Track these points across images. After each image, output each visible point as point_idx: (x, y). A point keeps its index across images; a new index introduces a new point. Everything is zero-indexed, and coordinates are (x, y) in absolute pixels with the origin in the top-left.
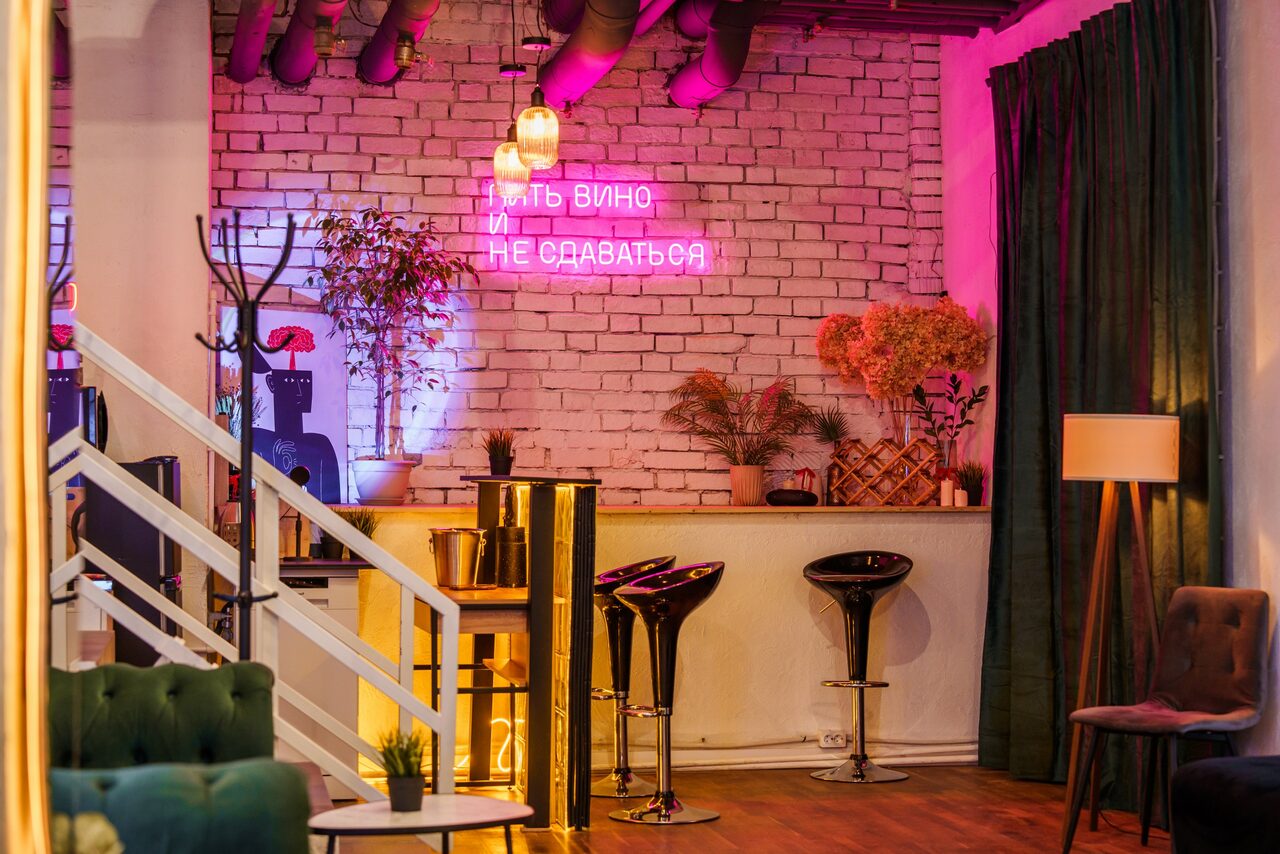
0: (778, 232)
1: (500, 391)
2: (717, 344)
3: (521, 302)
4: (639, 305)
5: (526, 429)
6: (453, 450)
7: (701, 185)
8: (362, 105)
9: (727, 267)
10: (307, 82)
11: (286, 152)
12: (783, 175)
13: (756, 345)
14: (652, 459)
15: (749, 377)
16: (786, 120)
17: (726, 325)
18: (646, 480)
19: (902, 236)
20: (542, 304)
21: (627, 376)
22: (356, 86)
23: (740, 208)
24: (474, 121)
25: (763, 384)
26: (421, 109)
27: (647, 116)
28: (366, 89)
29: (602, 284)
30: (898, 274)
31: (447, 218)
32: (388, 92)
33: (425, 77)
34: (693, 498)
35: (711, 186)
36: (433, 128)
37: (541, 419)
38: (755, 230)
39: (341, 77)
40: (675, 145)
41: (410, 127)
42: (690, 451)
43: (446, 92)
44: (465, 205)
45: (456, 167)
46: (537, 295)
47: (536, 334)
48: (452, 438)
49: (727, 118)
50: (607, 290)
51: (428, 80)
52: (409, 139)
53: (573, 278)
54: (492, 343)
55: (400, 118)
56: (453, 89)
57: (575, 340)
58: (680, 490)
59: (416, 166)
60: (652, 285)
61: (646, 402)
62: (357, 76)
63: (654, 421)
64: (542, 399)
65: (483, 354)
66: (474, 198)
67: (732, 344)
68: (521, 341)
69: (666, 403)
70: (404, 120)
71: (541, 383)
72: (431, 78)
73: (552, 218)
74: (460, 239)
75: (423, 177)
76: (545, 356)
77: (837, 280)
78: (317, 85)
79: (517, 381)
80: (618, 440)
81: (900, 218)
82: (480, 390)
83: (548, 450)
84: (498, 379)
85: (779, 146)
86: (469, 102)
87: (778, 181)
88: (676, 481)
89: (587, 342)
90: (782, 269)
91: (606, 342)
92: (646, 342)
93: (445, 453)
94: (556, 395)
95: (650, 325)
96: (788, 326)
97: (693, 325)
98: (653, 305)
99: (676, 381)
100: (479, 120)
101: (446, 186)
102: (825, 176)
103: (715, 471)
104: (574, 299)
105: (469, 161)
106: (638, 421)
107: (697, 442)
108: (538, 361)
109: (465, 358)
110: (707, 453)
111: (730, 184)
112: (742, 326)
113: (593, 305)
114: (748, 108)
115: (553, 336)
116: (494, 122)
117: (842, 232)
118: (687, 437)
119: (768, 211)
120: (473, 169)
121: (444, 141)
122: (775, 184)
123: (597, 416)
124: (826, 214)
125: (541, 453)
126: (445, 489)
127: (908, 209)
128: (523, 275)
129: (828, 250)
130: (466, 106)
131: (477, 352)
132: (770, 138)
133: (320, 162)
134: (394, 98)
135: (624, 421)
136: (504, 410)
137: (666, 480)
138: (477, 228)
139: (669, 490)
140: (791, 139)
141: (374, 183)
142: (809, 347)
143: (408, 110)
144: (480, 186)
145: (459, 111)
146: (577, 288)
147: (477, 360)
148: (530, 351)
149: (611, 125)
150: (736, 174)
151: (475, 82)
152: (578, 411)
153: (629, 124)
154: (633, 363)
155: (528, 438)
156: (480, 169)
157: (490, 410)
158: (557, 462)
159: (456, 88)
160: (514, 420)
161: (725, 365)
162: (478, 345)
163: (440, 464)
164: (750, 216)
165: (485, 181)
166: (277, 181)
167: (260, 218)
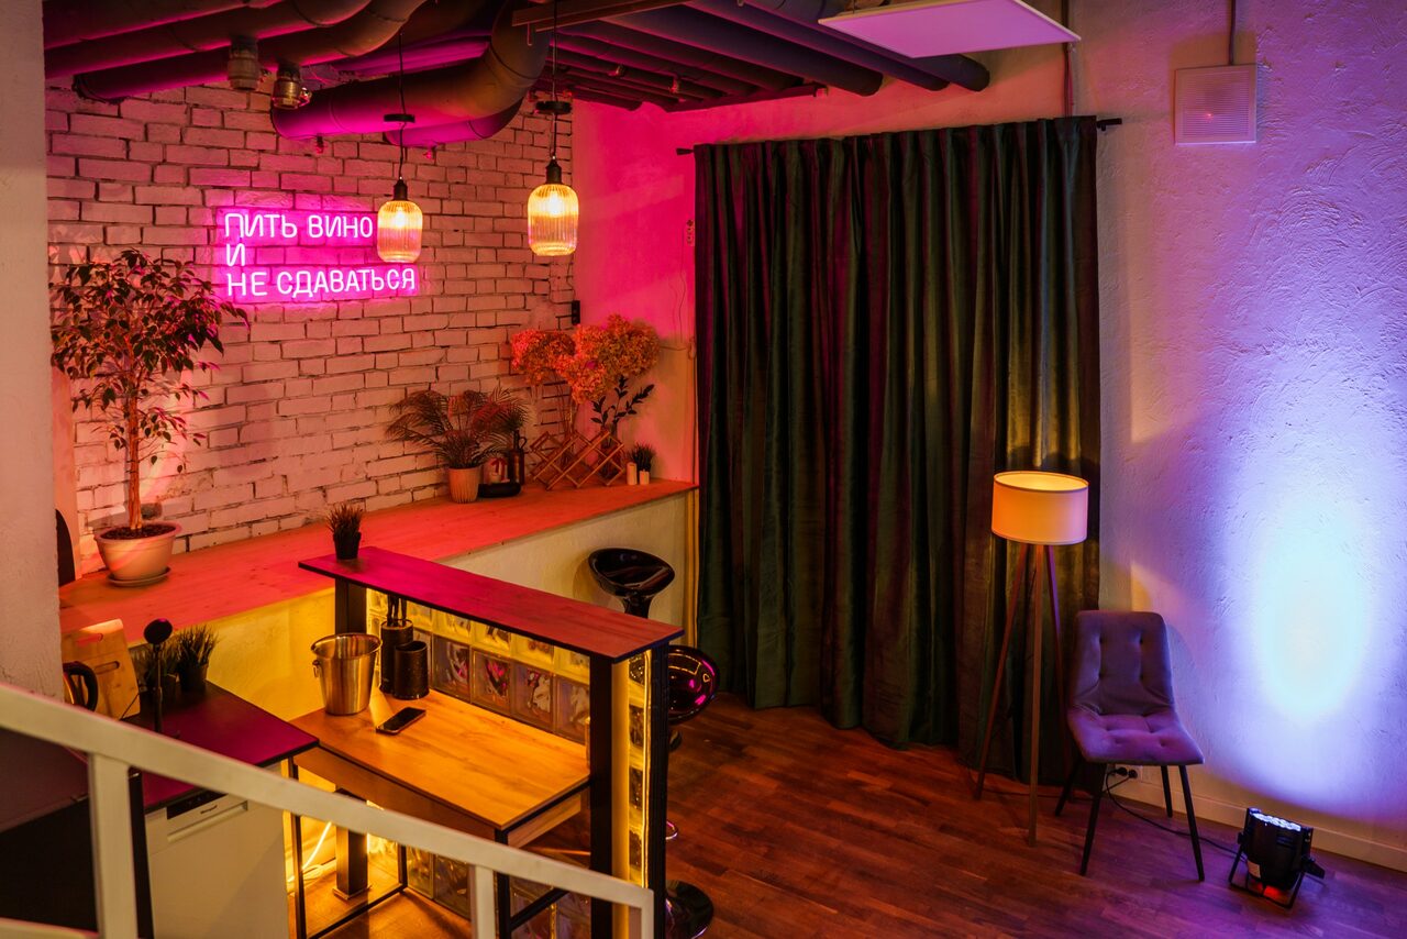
0: (467, 256)
1: (239, 427)
2: (422, 358)
3: (258, 332)
4: (361, 328)
5: (264, 460)
6: (192, 495)
8: (80, 123)
9: (429, 289)
12: (470, 207)
13: (453, 355)
14: (375, 470)
15: (449, 386)
16: (471, 161)
17: (429, 339)
18: (370, 488)
20: (276, 333)
21: (352, 396)
22: (72, 100)
23: (438, 236)
24: (207, 148)
25: (457, 390)
26: (150, 132)
27: (366, 150)
28: (83, 104)
29: (330, 311)
30: (542, 288)
31: (181, 250)
32: (113, 110)
33: (155, 97)
34: (407, 497)
36: (164, 153)
37: (278, 448)
38: (450, 255)
41: (138, 150)
42: (404, 455)
43: (178, 115)
44: (200, 236)
45: (191, 195)
46: (273, 325)
47: (271, 364)
48: (190, 482)
50: (334, 316)
51: (156, 102)
52: (138, 164)
53: (304, 306)
54: (229, 378)
55: (127, 141)
56: (186, 113)
57: (307, 367)
58: (396, 493)
59: (144, 193)
60: (375, 307)
61: (361, 418)
62: (73, 86)
63: (377, 434)
64: (279, 428)
65: (221, 390)
66: (209, 228)
67: (435, 355)
68: (258, 373)
69: (387, 417)
70: (131, 144)
71: (278, 412)
72: (162, 99)
73: (285, 247)
74: (194, 270)
75: (154, 206)
76: (280, 385)
77: (506, 295)
79: (255, 413)
80: (346, 456)
82: (220, 428)
83: (285, 476)
84: (236, 415)
85: (465, 183)
86: (201, 127)
87: (465, 213)
88: (393, 484)
89: (314, 367)
90: (467, 288)
91: (335, 365)
92: (368, 361)
93: (186, 500)
94: (291, 423)
95: (371, 346)
96: (476, 337)
97: (403, 342)
98: (371, 327)
99: (395, 396)
100: (213, 147)
101: (180, 216)
102: (496, 209)
103: (425, 470)
104: (305, 326)
105: (203, 188)
106: (361, 436)
107: (409, 447)
108: (274, 391)
109: (203, 396)
110: (417, 455)
111: (431, 214)
112: (442, 339)
115: (286, 364)
116: (228, 149)
118: (401, 444)
119: (457, 239)
120: (207, 198)
121: (177, 168)
122: (463, 215)
123: (328, 437)
124: (497, 240)
125: (280, 481)
126: (187, 537)
128: (259, 306)
129: (499, 270)
130: (199, 131)
131: (215, 389)
132: (457, 175)
134: (119, 116)
135: (351, 437)
136: (243, 445)
138: (212, 259)
139: (388, 494)
140: (474, 177)
141: (97, 212)
142: (489, 353)
143: (136, 132)
144: (215, 216)
145: (193, 136)
146: (309, 316)
147: (215, 397)
148: (266, 382)
149: (337, 158)
150: (434, 205)
151: (209, 107)
152: (311, 435)
153: (351, 159)
154: (357, 381)
155: (267, 469)
156: (214, 198)
157: (229, 447)
158: (293, 487)
159: (190, 111)
160: (253, 453)
161: (429, 375)
162: (216, 381)
163: (181, 511)
164: (445, 242)
165: (219, 210)
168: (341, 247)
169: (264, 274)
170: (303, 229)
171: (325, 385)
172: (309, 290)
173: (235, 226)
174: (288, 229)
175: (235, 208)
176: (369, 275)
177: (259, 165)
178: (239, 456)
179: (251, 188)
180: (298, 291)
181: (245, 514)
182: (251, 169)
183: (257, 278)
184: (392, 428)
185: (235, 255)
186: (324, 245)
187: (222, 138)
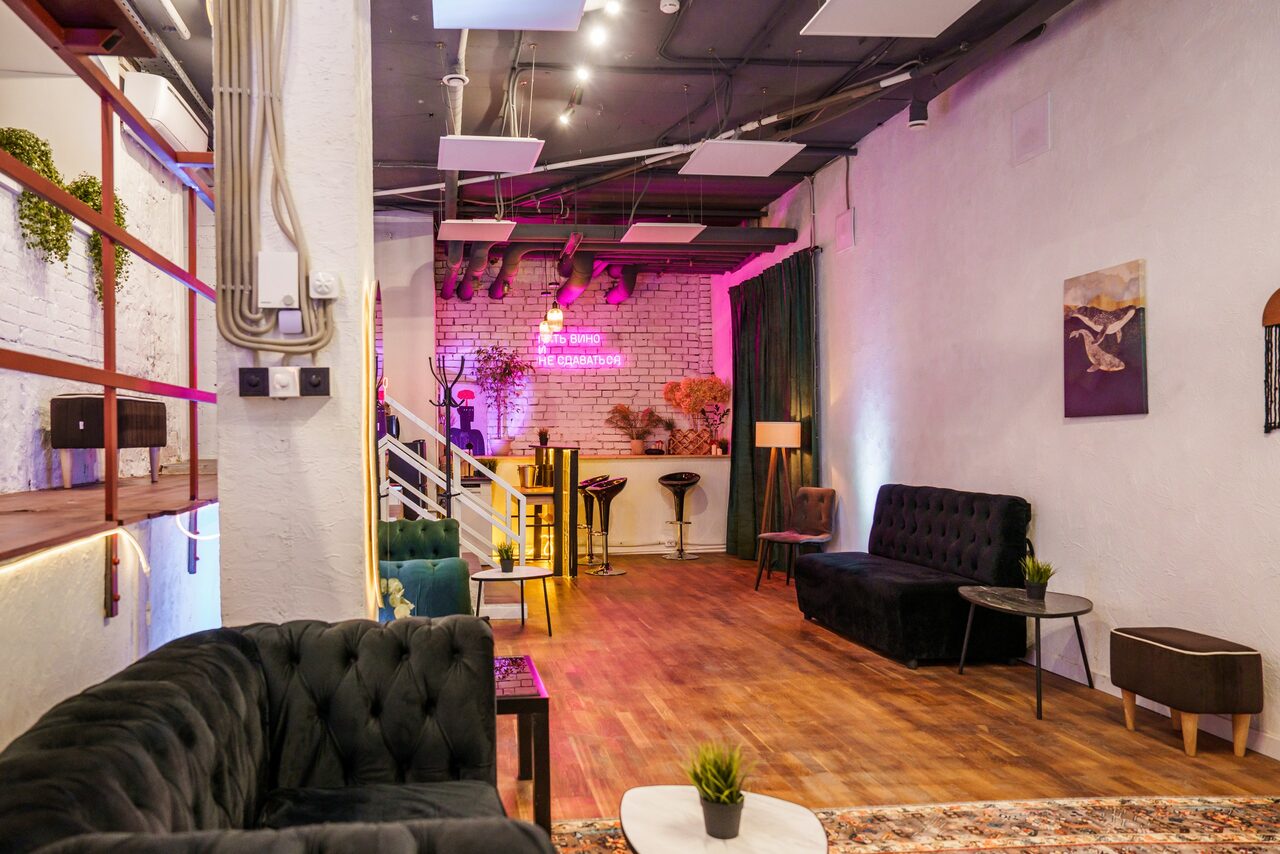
0: (649, 350)
1: (544, 412)
2: (625, 394)
3: (551, 379)
4: (596, 380)
5: (553, 427)
6: (526, 435)
7: (619, 333)
8: (491, 307)
9: (629, 365)
10: (470, 298)
11: (463, 325)
12: (651, 329)
13: (641, 394)
14: (601, 438)
15: (638, 406)
16: (651, 308)
17: (629, 386)
18: (599, 445)
19: (697, 351)
20: (559, 380)
21: (591, 406)
22: (488, 300)
23: (634, 342)
24: (532, 312)
25: (643, 409)
26: (512, 307)
27: (598, 308)
28: (492, 301)
29: (582, 372)
30: (695, 366)
31: (523, 348)
32: (500, 301)
33: (513, 296)
34: (617, 452)
35: (623, 334)
36: (517, 315)
37: (559, 423)
38: (639, 350)
39: (482, 296)
40: (609, 318)
41: (508, 314)
42: (616, 434)
43: (522, 300)
44: (530, 343)
45: (527, 329)
46: (557, 377)
47: (557, 391)
48: (525, 430)
49: (628, 308)
50: (583, 374)
52: (508, 319)
53: (571, 370)
54: (540, 394)
55: (505, 311)
57: (572, 393)
58: (612, 449)
59: (512, 329)
60: (600, 372)
61: (599, 416)
62: (489, 295)
63: (602, 423)
65: (537, 399)
66: (533, 340)
67: (631, 393)
68: (551, 394)
69: (607, 416)
70: (507, 312)
71: (559, 409)
72: (515, 296)
73: (562, 347)
74: (528, 356)
75: (514, 333)
76: (560, 399)
77: (671, 369)
78: (474, 300)
79: (550, 408)
80: (588, 431)
81: (696, 344)
82: (536, 412)
84: (543, 408)
85: (649, 318)
86: (531, 305)
87: (649, 331)
88: (611, 445)
89: (576, 394)
90: (651, 365)
91: (583, 393)
92: (599, 393)
94: (565, 414)
95: (600, 387)
96: (653, 387)
97: (616, 387)
98: (601, 380)
99: (610, 408)
100: (534, 312)
101: (523, 336)
102: (667, 329)
103: (625, 442)
104: (571, 378)
105: (531, 326)
106: (596, 423)
107: (618, 431)
108: (558, 401)
109: (530, 401)
110: (621, 435)
111: (630, 333)
112: (635, 386)
113: (579, 379)
114: (636, 304)
115: (563, 391)
116: (540, 312)
117: (673, 350)
118: (614, 429)
119: (644, 343)
120: (532, 330)
121: (522, 319)
122: (647, 333)
123: (580, 421)
124: (667, 344)
125: (559, 436)
126: (523, 450)
127: (699, 341)
128: (552, 369)
129: (668, 357)
130: (529, 306)
131: (535, 398)
132: (645, 315)
133: (476, 328)
135: (590, 423)
136: (545, 420)
137: (606, 445)
138: (534, 352)
139: (608, 449)
140: (653, 315)
141: (496, 336)
142: (660, 394)
143: (508, 308)
144: (535, 336)
145: (527, 308)
146: (572, 373)
147: (535, 401)
148: (555, 397)
149: (584, 312)
150: (632, 329)
151: (533, 298)
153: (591, 311)
154: (594, 401)
155: (555, 430)
156: (535, 329)
159: (526, 299)
161: (629, 402)
162: (535, 395)
165: (536, 334)
166: (460, 336)
167: (454, 350)
168: (585, 347)
170: (568, 341)
172: (571, 364)
174: (562, 340)
176: (598, 358)
180: (566, 363)
183: (551, 358)
184: (608, 421)
185: (542, 350)
186: (579, 346)
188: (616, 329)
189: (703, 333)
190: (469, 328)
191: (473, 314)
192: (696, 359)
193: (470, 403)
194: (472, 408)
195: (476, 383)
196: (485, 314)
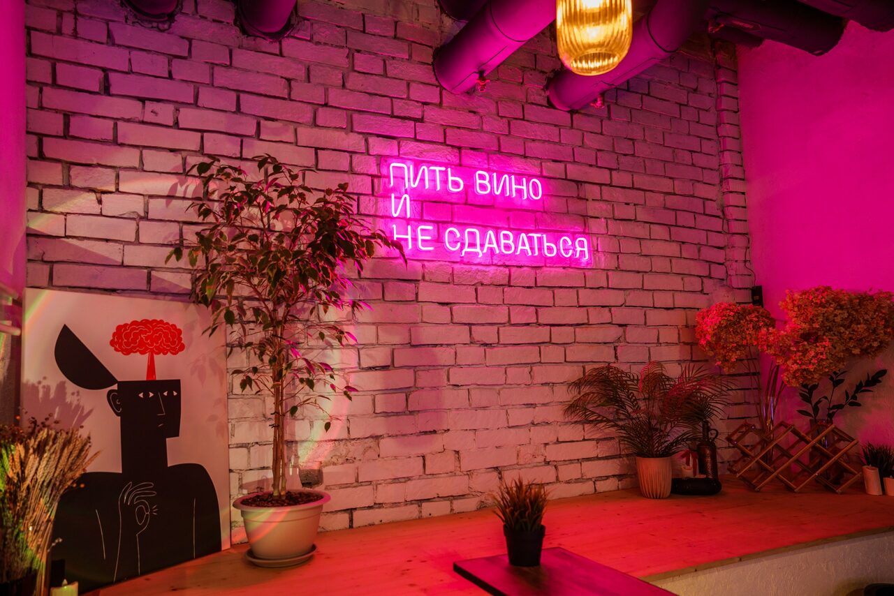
0: (641, 231)
1: (407, 391)
2: (599, 335)
3: (425, 292)
4: (534, 297)
5: (435, 432)
6: (357, 463)
7: (579, 183)
8: (241, 58)
9: (604, 262)
10: (171, 18)
11: (143, 100)
12: (640, 181)
13: (632, 334)
14: (553, 453)
15: (631, 362)
16: (638, 133)
17: (605, 316)
18: (549, 474)
19: (720, 240)
20: (445, 294)
21: (527, 369)
22: (232, 35)
23: (610, 207)
24: (370, 94)
26: (312, 73)
27: (531, 112)
28: (246, 41)
29: (501, 274)
30: (718, 272)
32: (275, 48)
33: (316, 38)
34: (589, 487)
35: (586, 185)
36: (326, 96)
37: (449, 420)
38: (622, 228)
39: (214, 21)
40: (555, 143)
41: (300, 91)
42: (584, 440)
43: (340, 58)
44: (364, 184)
45: (353, 141)
46: (440, 285)
47: (441, 327)
48: (355, 450)
49: (593, 124)
50: (506, 281)
51: (318, 43)
52: (300, 104)
53: (474, 268)
54: (396, 338)
55: (289, 80)
56: (347, 57)
57: (481, 334)
58: (577, 481)
59: (307, 135)
60: (544, 276)
61: (538, 395)
62: (235, 21)
63: (555, 414)
64: (451, 398)
65: (387, 350)
66: (373, 177)
67: (612, 333)
68: (427, 334)
69: (566, 395)
70: (293, 82)
71: (448, 380)
72: (323, 41)
73: (451, 204)
75: (317, 149)
76: (451, 350)
77: (682, 276)
78: (185, 24)
79: (425, 379)
80: (522, 435)
81: (717, 224)
82: (386, 391)
83: (457, 452)
84: (405, 378)
85: (633, 155)
86: (364, 73)
87: (635, 186)
90: (642, 264)
91: (509, 335)
92: (543, 333)
93: (350, 468)
94: (463, 393)
95: (545, 317)
96: (655, 317)
97: (578, 316)
98: (544, 297)
99: (573, 373)
100: (376, 95)
101: (343, 161)
102: (666, 185)
103: (606, 458)
104: (476, 290)
105: (366, 135)
106: (539, 414)
107: (589, 431)
108: (444, 356)
109: (368, 355)
110: (598, 440)
111: (601, 185)
112: (620, 316)
114: (609, 118)
115: (458, 328)
116: (392, 98)
117: (684, 234)
118: (581, 427)
119: (629, 212)
120: (371, 146)
121: (340, 112)
122: (633, 188)
123: (503, 413)
124: (669, 217)
125: (452, 456)
126: (351, 511)
127: (723, 216)
128: (426, 263)
129: (673, 249)
130: (362, 77)
131: (382, 349)
132: (625, 147)
133: (189, 117)
134: (281, 55)
136: (411, 413)
138: (376, 210)
139: (568, 482)
140: (642, 150)
142: (670, 335)
143: (298, 72)
144: (379, 165)
145: (354, 81)
146: (479, 278)
147: (381, 357)
148: (436, 345)
149: (502, 117)
150: (603, 176)
151: (370, 53)
152: (484, 408)
153: (517, 119)
154: (531, 355)
155: (438, 442)
156: (378, 146)
157: (397, 414)
158: (466, 465)
159: (351, 56)
160: (422, 423)
161: (608, 354)
162: (382, 340)
163: (344, 481)
164: (617, 215)
165: (383, 160)
166: (130, 133)
167: (105, 180)
168: (509, 210)
169: (430, 228)
170: (470, 186)
171: (498, 355)
172: (478, 249)
173: (400, 178)
174: (455, 183)
175: (399, 158)
176: (540, 240)
177: (423, 118)
178: (407, 424)
179: (416, 140)
180: (466, 249)
181: (415, 490)
182: (415, 120)
183: (424, 232)
184: (572, 408)
185: (400, 206)
186: (492, 205)
187: (383, 86)
188: (574, 172)
189: (733, 200)
190: (165, 113)
191: (182, 70)
192: (719, 256)
193: (166, 367)
194: (175, 385)
195: (196, 297)
196: (222, 77)
